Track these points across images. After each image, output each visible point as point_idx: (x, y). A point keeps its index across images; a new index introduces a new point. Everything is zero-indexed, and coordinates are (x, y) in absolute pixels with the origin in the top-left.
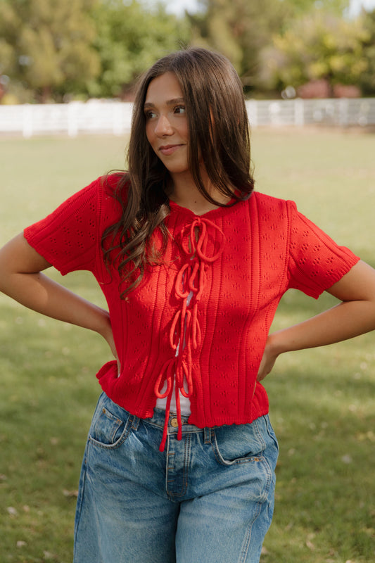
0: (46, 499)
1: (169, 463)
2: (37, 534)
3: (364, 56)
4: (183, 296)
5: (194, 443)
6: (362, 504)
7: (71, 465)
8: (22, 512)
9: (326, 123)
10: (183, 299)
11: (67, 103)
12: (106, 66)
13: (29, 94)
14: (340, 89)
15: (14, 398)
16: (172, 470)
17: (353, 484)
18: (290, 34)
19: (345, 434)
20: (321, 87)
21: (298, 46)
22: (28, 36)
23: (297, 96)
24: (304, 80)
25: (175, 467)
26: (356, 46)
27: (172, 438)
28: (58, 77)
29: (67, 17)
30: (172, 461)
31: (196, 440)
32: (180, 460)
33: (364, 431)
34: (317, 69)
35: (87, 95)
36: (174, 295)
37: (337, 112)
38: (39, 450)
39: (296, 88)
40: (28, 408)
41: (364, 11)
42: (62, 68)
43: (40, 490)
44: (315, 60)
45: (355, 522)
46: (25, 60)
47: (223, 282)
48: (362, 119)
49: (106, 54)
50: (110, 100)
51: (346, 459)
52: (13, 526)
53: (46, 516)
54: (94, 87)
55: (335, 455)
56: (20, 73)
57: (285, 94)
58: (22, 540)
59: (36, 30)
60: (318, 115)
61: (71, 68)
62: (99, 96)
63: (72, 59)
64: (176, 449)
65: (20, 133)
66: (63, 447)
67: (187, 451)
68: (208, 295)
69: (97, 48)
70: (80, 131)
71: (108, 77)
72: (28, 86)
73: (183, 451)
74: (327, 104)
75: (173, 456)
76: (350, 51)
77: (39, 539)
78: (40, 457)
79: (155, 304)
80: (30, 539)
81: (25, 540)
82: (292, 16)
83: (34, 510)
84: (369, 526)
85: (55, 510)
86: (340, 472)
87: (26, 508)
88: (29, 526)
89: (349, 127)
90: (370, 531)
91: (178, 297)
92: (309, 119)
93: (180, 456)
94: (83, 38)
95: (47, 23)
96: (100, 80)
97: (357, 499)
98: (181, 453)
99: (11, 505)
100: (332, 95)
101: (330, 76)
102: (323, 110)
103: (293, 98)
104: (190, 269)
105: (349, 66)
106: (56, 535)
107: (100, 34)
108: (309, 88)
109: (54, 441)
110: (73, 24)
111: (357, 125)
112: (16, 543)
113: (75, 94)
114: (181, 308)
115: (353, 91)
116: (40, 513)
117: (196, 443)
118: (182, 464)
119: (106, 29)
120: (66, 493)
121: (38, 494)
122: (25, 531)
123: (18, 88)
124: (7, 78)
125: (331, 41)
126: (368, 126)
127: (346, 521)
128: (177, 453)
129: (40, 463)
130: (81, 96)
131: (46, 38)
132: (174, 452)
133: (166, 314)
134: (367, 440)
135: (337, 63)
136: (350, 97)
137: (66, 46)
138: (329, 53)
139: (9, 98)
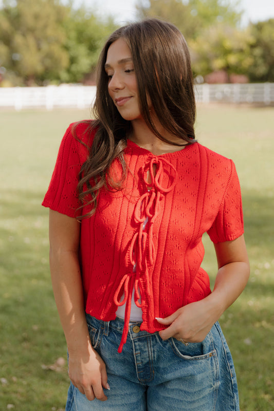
0: (29, 372)
1: (137, 360)
2: (22, 399)
3: (251, 54)
4: (141, 220)
5: (154, 342)
6: (260, 377)
7: (47, 345)
8: (11, 382)
9: (225, 100)
10: (140, 223)
11: (46, 86)
12: (73, 60)
13: (19, 80)
14: (235, 77)
15: (7, 295)
16: (140, 365)
17: (253, 360)
18: (200, 39)
19: (246, 323)
20: (221, 76)
21: (206, 47)
22: (18, 39)
23: (205, 82)
24: (209, 71)
25: (142, 362)
26: (245, 47)
27: (136, 342)
28: (39, 68)
29: (45, 26)
30: (139, 358)
31: (156, 340)
32: (145, 357)
33: (259, 320)
34: (218, 63)
35: (59, 81)
36: (134, 219)
37: (232, 93)
38: (24, 334)
39: (204, 76)
40: (17, 303)
41: (251, 24)
42: (42, 62)
43: (25, 365)
44: (217, 57)
45: (256, 390)
46: (17, 57)
47: (173, 211)
48: (249, 98)
49: (73, 52)
50: (75, 84)
51: (247, 341)
52: (5, 393)
53: (29, 385)
54: (64, 75)
55: (239, 338)
56: (13, 65)
57: (196, 81)
58: (11, 403)
59: (24, 35)
60: (219, 95)
61: (48, 62)
62: (68, 82)
63: (49, 56)
64: (140, 349)
65: (13, 107)
66: (42, 332)
67: (150, 349)
68: (161, 221)
69: (66, 48)
70: (55, 106)
71: (74, 68)
72: (19, 74)
73: (147, 349)
74: (225, 88)
75: (139, 355)
76: (241, 51)
77: (23, 403)
78: (25, 340)
79: (118, 227)
80: (18, 402)
81: (13, 403)
82: (201, 26)
83: (20, 380)
84: (266, 393)
85: (35, 380)
86: (243, 351)
87: (15, 379)
88: (16, 392)
89: (240, 103)
90: (267, 397)
91: (137, 222)
92: (213, 99)
93: (145, 354)
94: (57, 41)
95: (32, 30)
96: (69, 71)
97: (257, 372)
98: (146, 351)
99: (4, 377)
100: (229, 81)
101: (227, 69)
102: (223, 92)
103: (201, 83)
104: (147, 198)
105: (240, 61)
106: (36, 399)
107: (69, 38)
108: (213, 77)
109: (36, 328)
110: (50, 32)
111: (246, 103)
112: (6, 406)
113: (51, 80)
114: (138, 231)
115: (243, 78)
116: (25, 382)
117: (156, 342)
118: (148, 359)
119: (73, 34)
120: (44, 367)
121: (23, 368)
122: (13, 396)
123: (11, 76)
124: (4, 69)
125: (228, 44)
126: (254, 103)
127: (250, 389)
128: (142, 352)
129: (25, 345)
130: (55, 81)
131: (31, 41)
132: (139, 352)
133: (126, 235)
134: (262, 327)
135: (233, 59)
136: (241, 83)
137: (45, 47)
138: (227, 52)
139: (6, 83)
